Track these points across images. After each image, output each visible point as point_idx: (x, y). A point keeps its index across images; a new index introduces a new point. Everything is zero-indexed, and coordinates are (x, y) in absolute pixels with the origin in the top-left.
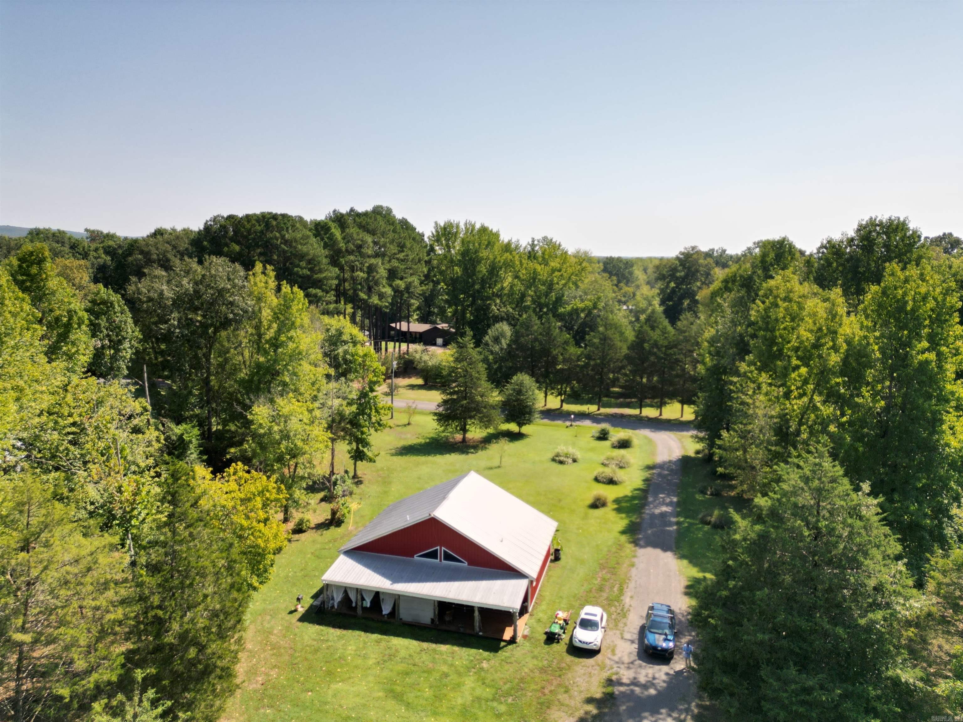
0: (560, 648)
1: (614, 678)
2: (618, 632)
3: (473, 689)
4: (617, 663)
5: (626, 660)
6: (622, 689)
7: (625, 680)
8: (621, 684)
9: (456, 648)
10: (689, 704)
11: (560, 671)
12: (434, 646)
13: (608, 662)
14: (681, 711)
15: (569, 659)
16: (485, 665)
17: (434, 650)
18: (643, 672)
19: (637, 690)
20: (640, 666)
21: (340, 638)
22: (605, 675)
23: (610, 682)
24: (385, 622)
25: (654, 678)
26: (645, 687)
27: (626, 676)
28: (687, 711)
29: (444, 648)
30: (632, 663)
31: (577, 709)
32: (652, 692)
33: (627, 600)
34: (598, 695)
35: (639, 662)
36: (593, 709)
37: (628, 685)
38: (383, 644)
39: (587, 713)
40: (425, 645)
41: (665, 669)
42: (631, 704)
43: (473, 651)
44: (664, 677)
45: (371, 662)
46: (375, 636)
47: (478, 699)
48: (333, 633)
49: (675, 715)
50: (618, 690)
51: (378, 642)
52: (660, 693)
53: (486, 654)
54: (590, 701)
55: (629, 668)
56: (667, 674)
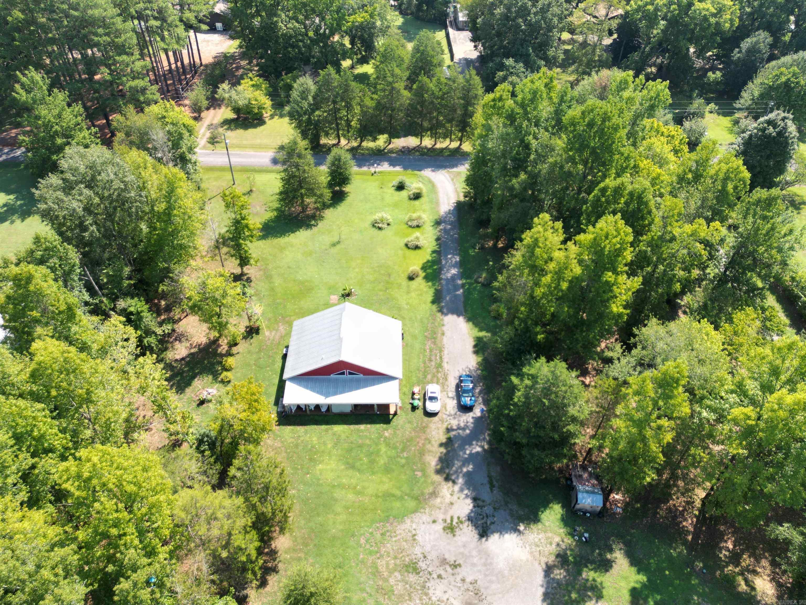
0: (420, 412)
1: (449, 427)
2: (445, 393)
3: (386, 452)
4: (449, 416)
5: (453, 412)
6: (454, 433)
7: (455, 427)
8: (453, 430)
9: (369, 426)
10: (484, 434)
11: (424, 429)
12: (357, 427)
13: (444, 416)
14: (481, 440)
15: (426, 419)
16: (386, 434)
17: (358, 430)
18: (462, 419)
19: (460, 431)
20: (460, 416)
21: (306, 433)
22: (445, 426)
23: (448, 430)
24: (325, 416)
25: (467, 422)
26: (464, 429)
27: (454, 423)
28: (484, 439)
29: (362, 427)
30: (456, 414)
31: (437, 453)
32: (468, 431)
33: (445, 365)
34: (444, 441)
35: (458, 413)
36: (443, 450)
37: (456, 430)
38: (330, 432)
39: (441, 453)
40: (352, 427)
41: (471, 414)
42: (459, 442)
43: (378, 426)
44: (471, 420)
45: (329, 446)
46: (324, 427)
47: (390, 458)
48: (300, 429)
49: (479, 444)
50: (452, 434)
51: (327, 431)
52: (471, 431)
53: (385, 426)
54: (441, 445)
55: (455, 418)
56: (473, 418)
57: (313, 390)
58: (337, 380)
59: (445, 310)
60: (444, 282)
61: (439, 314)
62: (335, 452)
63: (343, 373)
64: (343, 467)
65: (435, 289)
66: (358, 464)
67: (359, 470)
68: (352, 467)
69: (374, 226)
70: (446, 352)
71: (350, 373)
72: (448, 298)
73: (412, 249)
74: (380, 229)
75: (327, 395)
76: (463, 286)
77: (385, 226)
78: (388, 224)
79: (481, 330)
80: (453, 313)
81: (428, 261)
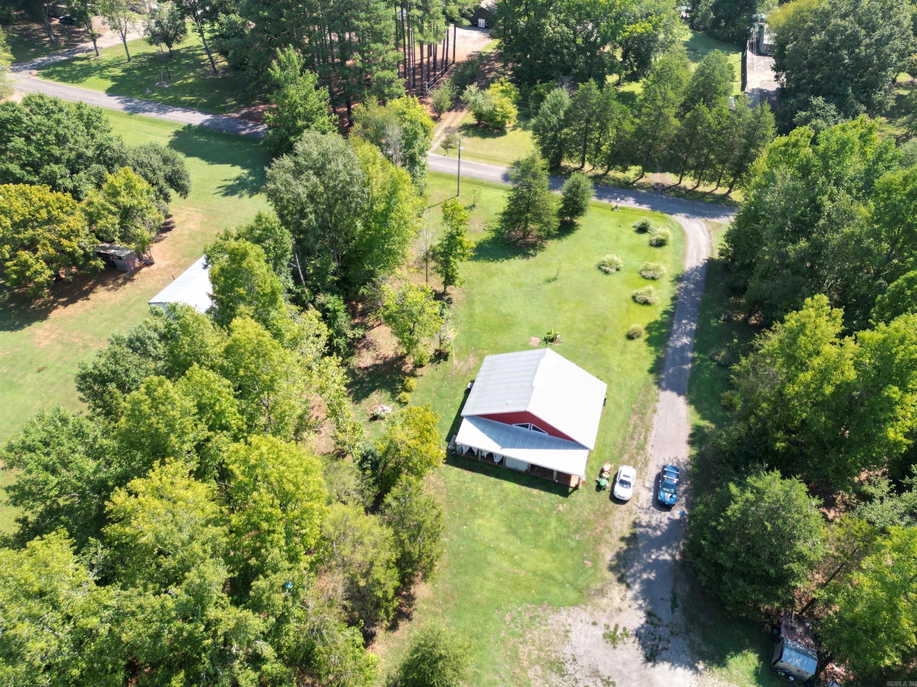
0: (605, 494)
1: (637, 521)
2: (641, 480)
3: (556, 528)
4: (640, 508)
5: (645, 506)
6: (641, 530)
7: (644, 524)
8: (641, 526)
9: (542, 493)
10: (679, 542)
11: (606, 515)
12: (529, 489)
13: (634, 507)
14: (673, 548)
15: (611, 504)
16: (561, 508)
17: (530, 494)
18: (655, 517)
19: (650, 530)
20: (653, 512)
21: (473, 479)
22: (632, 518)
23: (635, 525)
24: (496, 467)
25: (661, 522)
26: (655, 529)
27: (644, 519)
28: (677, 547)
29: (535, 492)
30: (648, 509)
31: (615, 546)
32: (659, 533)
33: (649, 449)
34: (627, 535)
35: (652, 508)
36: (623, 545)
37: (645, 527)
38: (498, 486)
39: (621, 548)
40: (524, 488)
41: (668, 514)
42: (645, 542)
43: (553, 496)
44: (666, 521)
45: (494, 502)
46: (492, 479)
47: (559, 536)
48: (468, 475)
49: (670, 551)
50: (639, 530)
51: (495, 484)
52: (663, 534)
53: (561, 498)
54: (623, 539)
55: (646, 513)
56: (669, 519)
57: (490, 435)
58: (518, 432)
59: (664, 384)
60: (670, 351)
61: (655, 387)
62: (498, 510)
63: (526, 426)
64: (504, 529)
65: (658, 357)
66: (521, 531)
67: (521, 539)
68: (515, 533)
69: (600, 268)
70: (653, 433)
71: (534, 428)
72: (671, 371)
73: (640, 303)
74: (606, 272)
75: (504, 445)
76: (693, 360)
77: (613, 270)
78: (618, 270)
79: (704, 418)
80: (673, 389)
81: (656, 322)
